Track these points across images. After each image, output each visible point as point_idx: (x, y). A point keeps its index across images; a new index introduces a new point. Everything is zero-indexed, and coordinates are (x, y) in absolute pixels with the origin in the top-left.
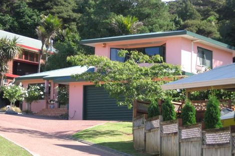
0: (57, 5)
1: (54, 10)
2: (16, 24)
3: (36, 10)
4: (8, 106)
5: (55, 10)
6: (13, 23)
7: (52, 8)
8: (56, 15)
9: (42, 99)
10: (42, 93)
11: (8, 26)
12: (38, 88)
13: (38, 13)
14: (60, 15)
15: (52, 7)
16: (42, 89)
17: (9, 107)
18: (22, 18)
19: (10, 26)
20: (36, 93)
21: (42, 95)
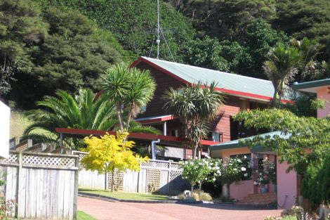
0: (319, 21)
1: (313, 30)
2: (249, 57)
3: (282, 33)
4: (186, 192)
5: (315, 29)
6: (244, 56)
7: (311, 26)
8: (318, 38)
9: (244, 178)
10: (243, 169)
11: (236, 62)
12: (239, 161)
13: (285, 36)
14: (325, 37)
15: (310, 24)
16: (245, 163)
17: (188, 193)
18: (259, 47)
19: (240, 61)
20: (235, 169)
21: (244, 172)
